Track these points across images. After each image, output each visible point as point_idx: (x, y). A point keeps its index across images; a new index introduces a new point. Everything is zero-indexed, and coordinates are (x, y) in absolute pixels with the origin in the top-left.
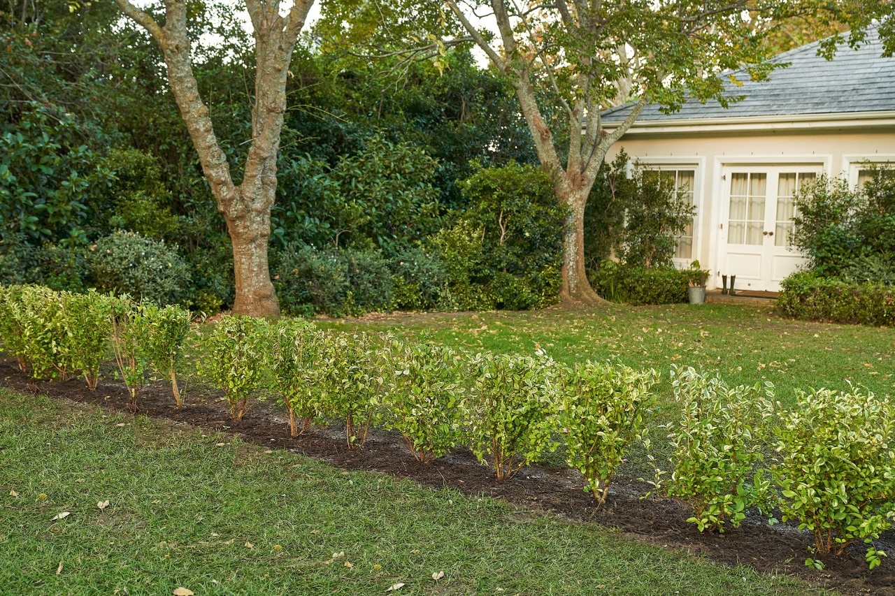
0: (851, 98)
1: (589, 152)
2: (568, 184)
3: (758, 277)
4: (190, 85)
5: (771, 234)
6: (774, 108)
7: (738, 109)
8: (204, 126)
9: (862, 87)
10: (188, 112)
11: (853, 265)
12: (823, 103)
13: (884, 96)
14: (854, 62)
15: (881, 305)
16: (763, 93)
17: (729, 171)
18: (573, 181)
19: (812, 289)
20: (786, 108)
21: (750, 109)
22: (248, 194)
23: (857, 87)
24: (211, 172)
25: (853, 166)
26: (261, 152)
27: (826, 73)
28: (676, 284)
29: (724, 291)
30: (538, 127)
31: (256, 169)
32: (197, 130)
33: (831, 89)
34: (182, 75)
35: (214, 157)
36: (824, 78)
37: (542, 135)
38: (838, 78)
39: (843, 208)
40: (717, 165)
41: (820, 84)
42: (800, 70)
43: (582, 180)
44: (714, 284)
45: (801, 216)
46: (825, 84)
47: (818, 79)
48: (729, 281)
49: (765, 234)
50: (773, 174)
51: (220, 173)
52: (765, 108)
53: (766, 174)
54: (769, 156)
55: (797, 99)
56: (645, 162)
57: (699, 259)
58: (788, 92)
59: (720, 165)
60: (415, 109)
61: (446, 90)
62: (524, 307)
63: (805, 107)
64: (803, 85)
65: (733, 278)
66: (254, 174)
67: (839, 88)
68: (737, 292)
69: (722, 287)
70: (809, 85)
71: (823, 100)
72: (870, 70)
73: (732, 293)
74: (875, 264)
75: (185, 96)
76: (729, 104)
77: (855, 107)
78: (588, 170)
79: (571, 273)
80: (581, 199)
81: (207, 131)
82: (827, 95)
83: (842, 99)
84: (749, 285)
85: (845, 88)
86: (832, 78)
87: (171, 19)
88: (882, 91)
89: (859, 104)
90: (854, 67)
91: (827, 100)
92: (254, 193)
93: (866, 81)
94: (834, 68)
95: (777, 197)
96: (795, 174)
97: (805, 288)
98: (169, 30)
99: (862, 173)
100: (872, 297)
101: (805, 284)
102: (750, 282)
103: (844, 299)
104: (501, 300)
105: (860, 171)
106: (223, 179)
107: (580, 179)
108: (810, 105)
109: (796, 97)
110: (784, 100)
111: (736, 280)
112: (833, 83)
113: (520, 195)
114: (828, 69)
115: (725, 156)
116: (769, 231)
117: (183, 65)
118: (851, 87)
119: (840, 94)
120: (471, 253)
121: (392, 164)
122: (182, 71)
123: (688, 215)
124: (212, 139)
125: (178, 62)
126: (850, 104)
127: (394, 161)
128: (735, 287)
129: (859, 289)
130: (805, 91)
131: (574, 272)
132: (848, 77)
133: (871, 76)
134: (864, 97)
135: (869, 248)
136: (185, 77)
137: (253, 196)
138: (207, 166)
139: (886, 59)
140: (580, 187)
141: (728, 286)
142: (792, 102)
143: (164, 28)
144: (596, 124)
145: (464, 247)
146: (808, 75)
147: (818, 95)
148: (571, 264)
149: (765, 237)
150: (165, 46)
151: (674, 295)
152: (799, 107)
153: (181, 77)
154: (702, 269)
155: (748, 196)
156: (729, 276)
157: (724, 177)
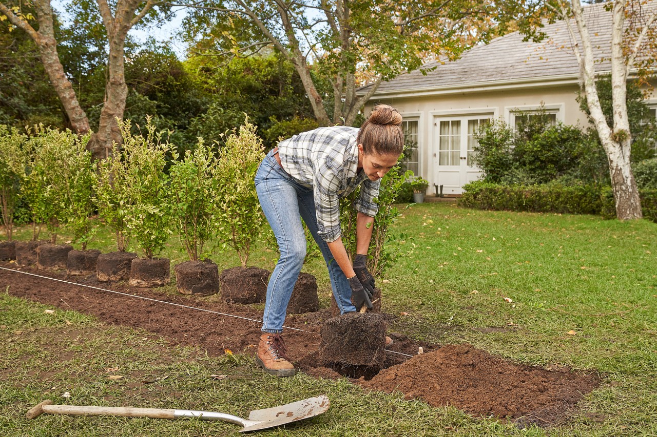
0: (509, 71)
1: (347, 110)
3: (458, 186)
4: (57, 68)
5: (465, 158)
6: (463, 79)
7: (442, 81)
8: (69, 94)
9: (517, 64)
10: (58, 86)
11: (507, 175)
12: (492, 75)
13: (529, 69)
14: (514, 50)
15: (522, 198)
16: (458, 71)
17: (438, 121)
19: (481, 190)
20: (470, 79)
21: (449, 80)
22: (102, 138)
23: (513, 64)
24: (76, 124)
25: (512, 114)
26: (109, 111)
27: (497, 57)
28: (405, 191)
29: (437, 195)
30: (313, 95)
31: (106, 121)
32: (64, 98)
33: (499, 66)
34: (52, 62)
35: (77, 114)
36: (496, 60)
37: (316, 100)
38: (504, 60)
39: (504, 140)
40: (431, 118)
41: (492, 64)
42: (482, 56)
44: (431, 191)
45: (478, 145)
46: (495, 63)
47: (492, 61)
48: (439, 189)
49: (461, 158)
50: (464, 121)
51: (82, 125)
52: (458, 80)
53: (460, 121)
54: (461, 110)
55: (477, 74)
57: (422, 175)
58: (473, 69)
60: (249, 89)
61: (269, 77)
63: (482, 77)
64: (483, 65)
65: (442, 187)
66: (105, 125)
67: (503, 66)
68: (444, 195)
69: (436, 192)
70: (486, 64)
71: (493, 73)
72: (522, 54)
73: (441, 196)
74: (520, 174)
75: (54, 76)
76: (427, 73)
77: (510, 76)
81: (72, 98)
82: (495, 70)
83: (503, 72)
84: (453, 191)
85: (506, 66)
86: (500, 60)
87: (42, 26)
88: (527, 66)
89: (513, 74)
90: (514, 53)
91: (495, 73)
92: (106, 137)
93: (520, 61)
94: (502, 54)
95: (467, 135)
96: (477, 120)
97: (476, 189)
98: (41, 33)
99: (517, 118)
100: (516, 193)
101: (477, 187)
102: (453, 189)
103: (500, 195)
105: (516, 117)
106: (84, 129)
108: (484, 77)
109: (477, 72)
110: (470, 74)
111: (444, 189)
112: (500, 63)
114: (499, 55)
115: (436, 111)
116: (463, 157)
117: (52, 55)
118: (510, 65)
119: (503, 69)
121: (224, 122)
122: (51, 59)
123: (413, 148)
124: (76, 103)
125: (48, 53)
126: (508, 74)
127: (225, 120)
128: (443, 193)
129: (509, 188)
130: (483, 68)
132: (510, 59)
133: (523, 58)
134: (517, 70)
135: (518, 163)
136: (54, 63)
137: (105, 139)
138: (73, 120)
139: (525, 43)
141: (439, 192)
142: (474, 75)
143: (38, 32)
144: (352, 93)
146: (486, 59)
147: (491, 70)
149: (462, 161)
150: (39, 43)
152: (478, 78)
153: (51, 63)
154: (424, 182)
155: (450, 135)
156: (439, 186)
157: (436, 124)
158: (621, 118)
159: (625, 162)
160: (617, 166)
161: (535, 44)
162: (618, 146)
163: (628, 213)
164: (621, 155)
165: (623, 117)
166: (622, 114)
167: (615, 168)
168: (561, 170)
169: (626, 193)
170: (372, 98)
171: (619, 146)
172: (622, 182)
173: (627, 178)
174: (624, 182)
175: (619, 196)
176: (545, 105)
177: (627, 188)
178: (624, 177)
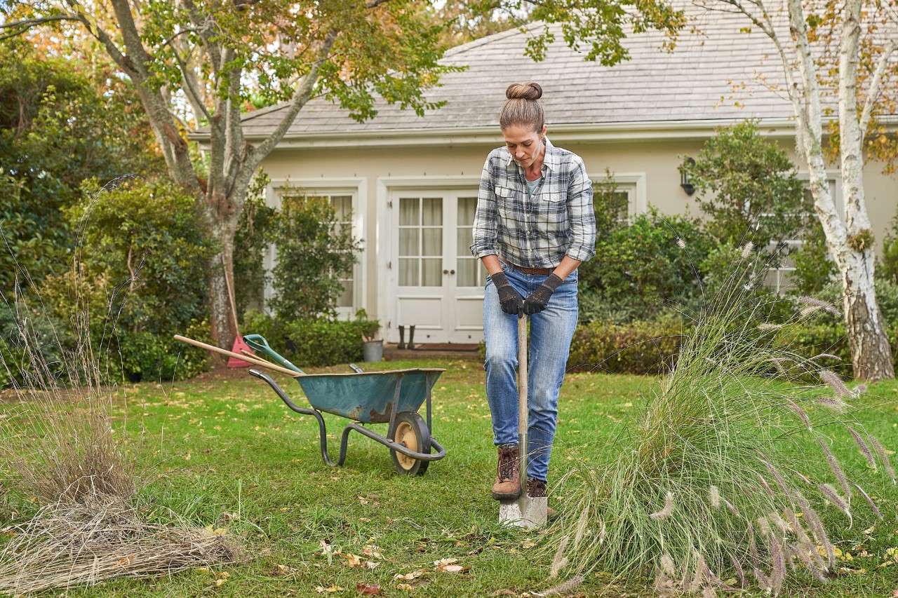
1: (234, 171)
2: (212, 213)
3: (439, 327)
5: (453, 272)
15: (614, 349)
17: (396, 198)
18: (218, 208)
20: (464, 119)
28: (350, 339)
29: (401, 346)
37: (176, 147)
40: (381, 190)
43: (229, 207)
44: (385, 337)
48: (407, 333)
49: (446, 272)
50: (450, 203)
53: (441, 200)
54: (445, 178)
56: (297, 186)
57: (364, 306)
59: (384, 189)
62: (168, 377)
65: (412, 329)
68: (416, 347)
69: (398, 340)
70: (482, 92)
73: (411, 346)
74: (595, 302)
78: (234, 194)
79: (221, 329)
80: (228, 231)
84: (428, 336)
95: (457, 228)
100: (603, 340)
102: (429, 333)
104: (139, 369)
107: (226, 205)
109: (473, 106)
111: (416, 332)
113: (157, 227)
115: (392, 178)
116: (450, 270)
120: (96, 307)
123: (354, 251)
128: (415, 340)
130: (481, 99)
131: (224, 328)
135: (585, 283)
140: (227, 218)
141: (407, 340)
142: (468, 111)
145: (88, 299)
148: (221, 317)
149: (445, 277)
151: (347, 353)
154: (370, 319)
155: (421, 226)
156: (407, 327)
157: (390, 205)
158: (859, 209)
159: (868, 283)
160: (859, 291)
161: (604, 68)
162: (859, 257)
163: (877, 369)
164: (865, 273)
165: (862, 208)
166: (861, 204)
167: (855, 294)
168: (669, 295)
169: (871, 336)
170: (280, 146)
171: (861, 257)
172: (865, 318)
173: (872, 310)
174: (868, 317)
175: (860, 341)
176: (616, 175)
177: (873, 327)
178: (869, 308)
